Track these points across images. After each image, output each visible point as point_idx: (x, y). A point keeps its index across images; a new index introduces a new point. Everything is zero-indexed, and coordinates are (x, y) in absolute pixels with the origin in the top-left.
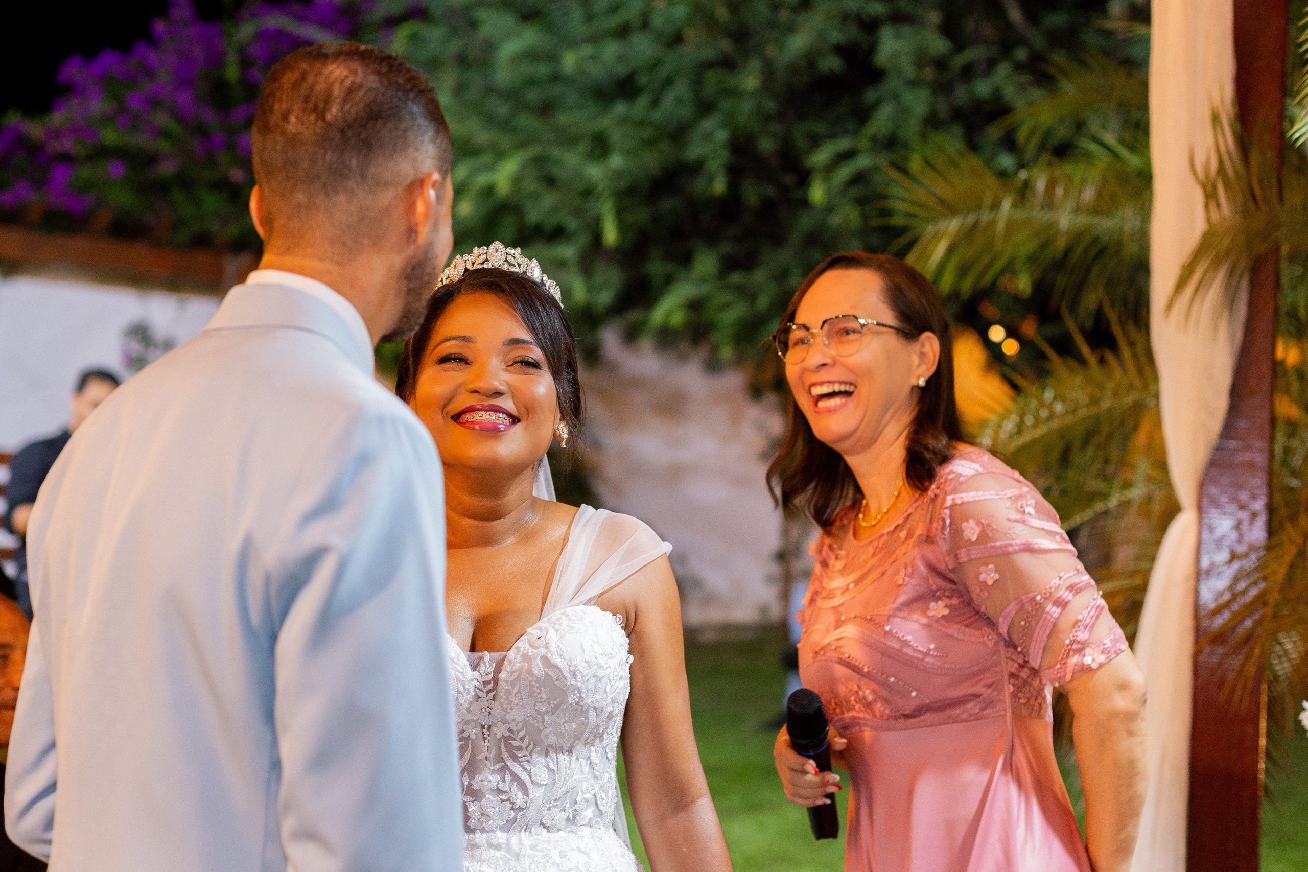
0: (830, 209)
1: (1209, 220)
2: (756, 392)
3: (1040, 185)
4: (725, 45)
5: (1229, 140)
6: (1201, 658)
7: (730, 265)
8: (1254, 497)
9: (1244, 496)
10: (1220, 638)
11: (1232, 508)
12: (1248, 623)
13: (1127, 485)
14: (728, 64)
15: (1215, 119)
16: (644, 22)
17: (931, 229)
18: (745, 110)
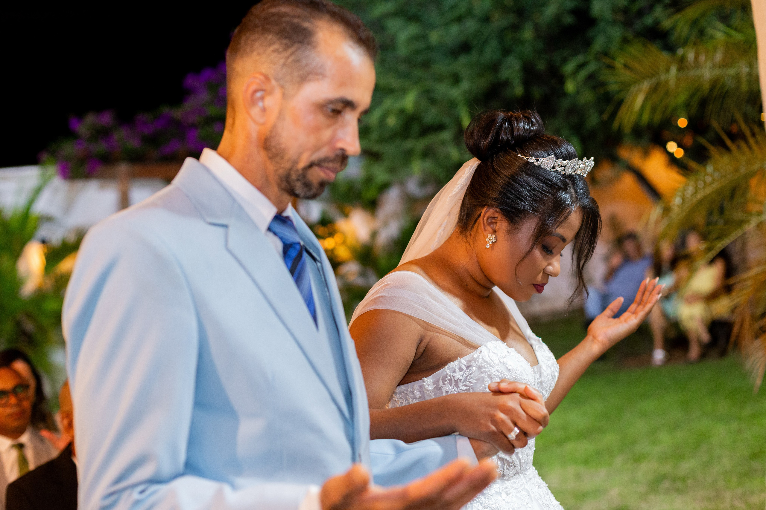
0: (578, 93)
3: (691, 56)
4: (512, 18)
14: (516, 28)
16: (470, 13)
17: (633, 89)
18: (527, 50)
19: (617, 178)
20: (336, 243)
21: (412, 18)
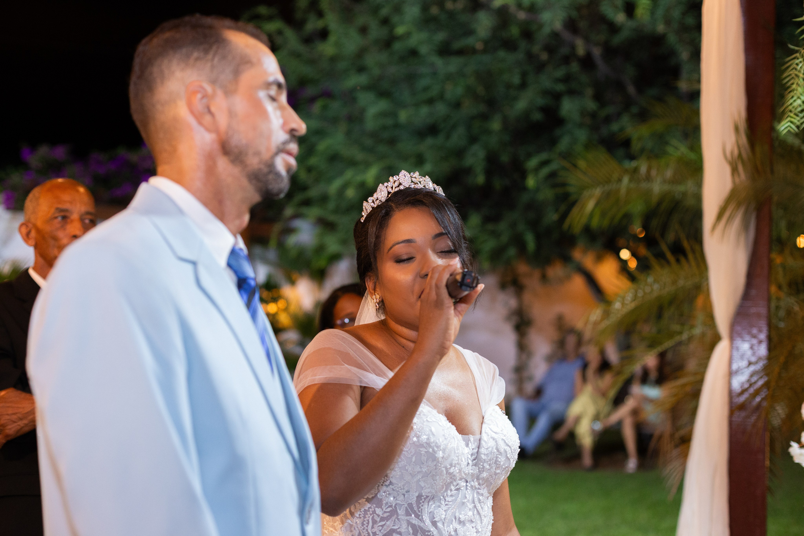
0: (537, 190)
1: (734, 182)
2: (503, 286)
3: (643, 169)
4: (482, 108)
5: (744, 140)
6: (734, 419)
7: (487, 220)
8: (760, 331)
9: (755, 331)
10: (742, 407)
11: (747, 337)
12: (758, 399)
13: (692, 327)
14: (485, 117)
15: (737, 129)
16: (441, 97)
17: (586, 193)
18: (493, 141)
19: (568, 278)
20: (278, 308)
21: (383, 94)
